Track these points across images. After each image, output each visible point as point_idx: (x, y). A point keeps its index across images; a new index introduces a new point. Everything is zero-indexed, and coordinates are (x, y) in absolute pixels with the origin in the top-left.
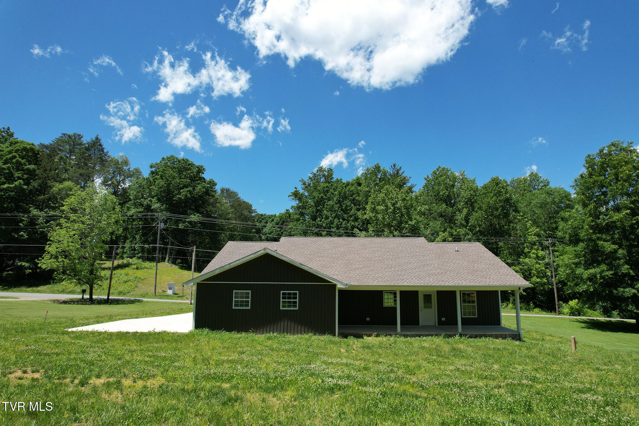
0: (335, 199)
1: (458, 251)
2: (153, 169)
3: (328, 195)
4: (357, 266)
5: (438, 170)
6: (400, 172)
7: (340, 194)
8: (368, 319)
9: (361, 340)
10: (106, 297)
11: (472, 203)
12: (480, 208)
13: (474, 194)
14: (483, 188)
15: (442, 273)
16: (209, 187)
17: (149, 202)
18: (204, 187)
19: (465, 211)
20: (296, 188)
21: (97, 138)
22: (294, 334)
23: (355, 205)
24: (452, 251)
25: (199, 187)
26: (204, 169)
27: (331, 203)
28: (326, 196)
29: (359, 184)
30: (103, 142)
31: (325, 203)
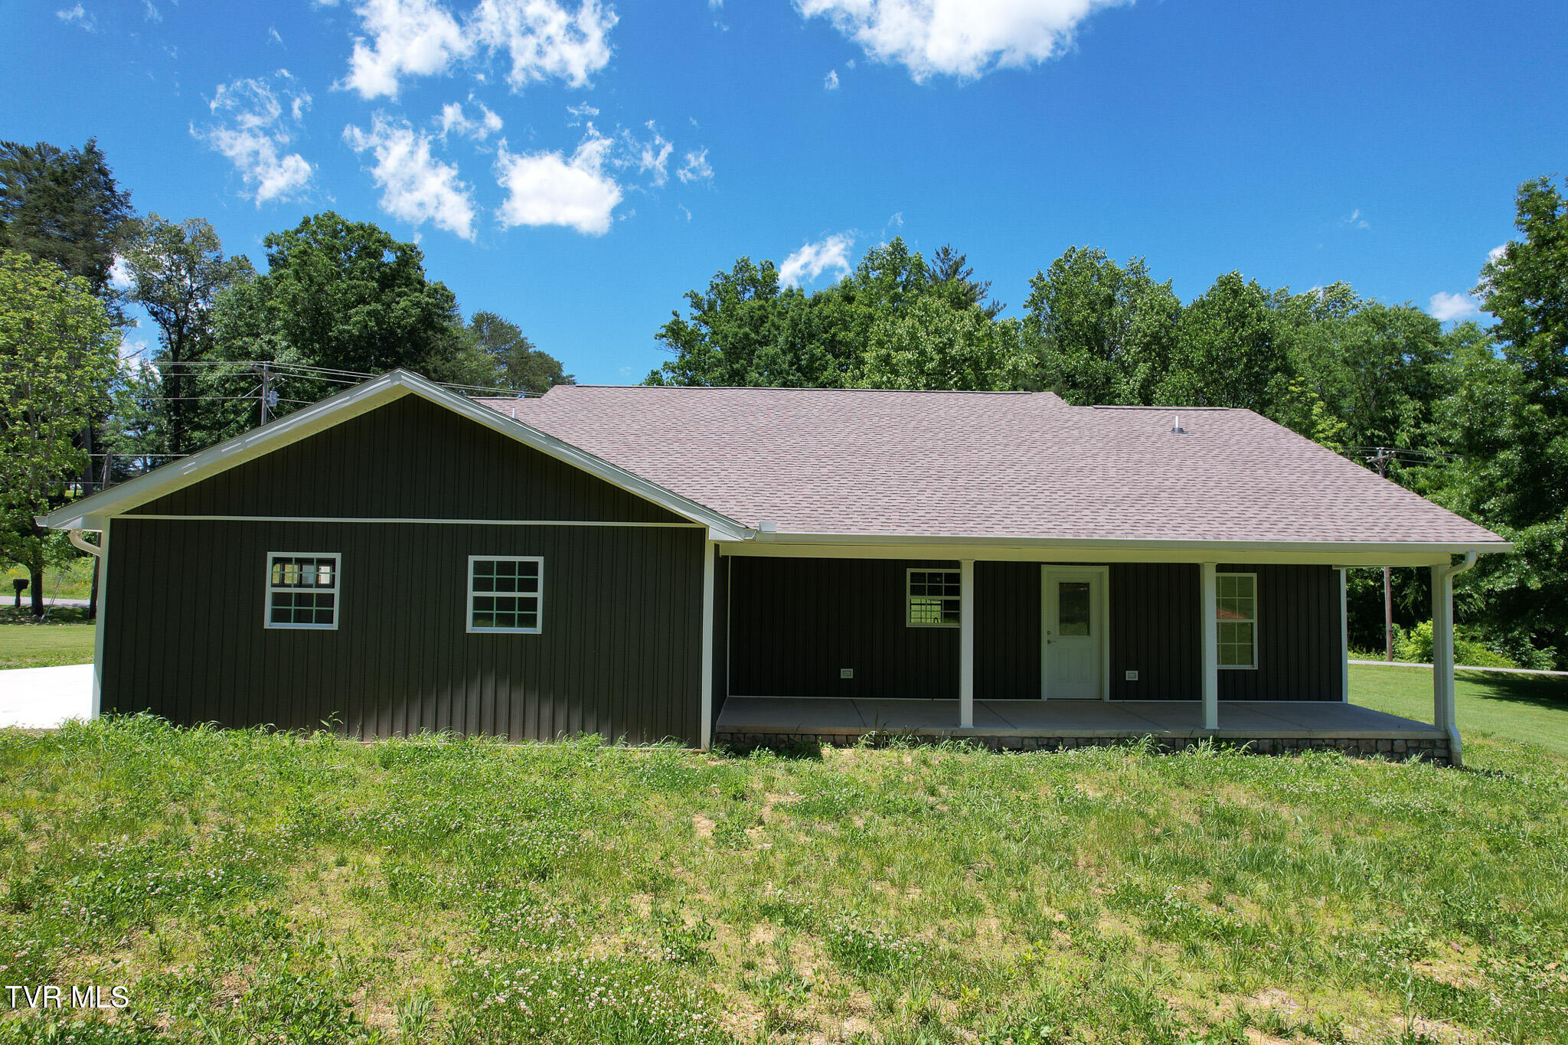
0: (781, 339)
1: (1181, 431)
2: (275, 249)
3: (763, 331)
4: (808, 471)
5: (1068, 257)
6: (963, 269)
7: (794, 324)
8: (847, 673)
9: (805, 765)
10: (87, 602)
11: (1165, 348)
12: (1186, 363)
13: (1169, 322)
14: (1196, 306)
15: (1141, 498)
16: (434, 305)
17: (266, 347)
18: (418, 304)
19: (1142, 370)
20: (675, 314)
21: (90, 150)
22: (523, 737)
23: (836, 357)
24: (1160, 430)
25: (402, 304)
26: (419, 253)
27: (770, 350)
28: (757, 333)
29: (849, 299)
30: (109, 162)
31: (753, 351)
